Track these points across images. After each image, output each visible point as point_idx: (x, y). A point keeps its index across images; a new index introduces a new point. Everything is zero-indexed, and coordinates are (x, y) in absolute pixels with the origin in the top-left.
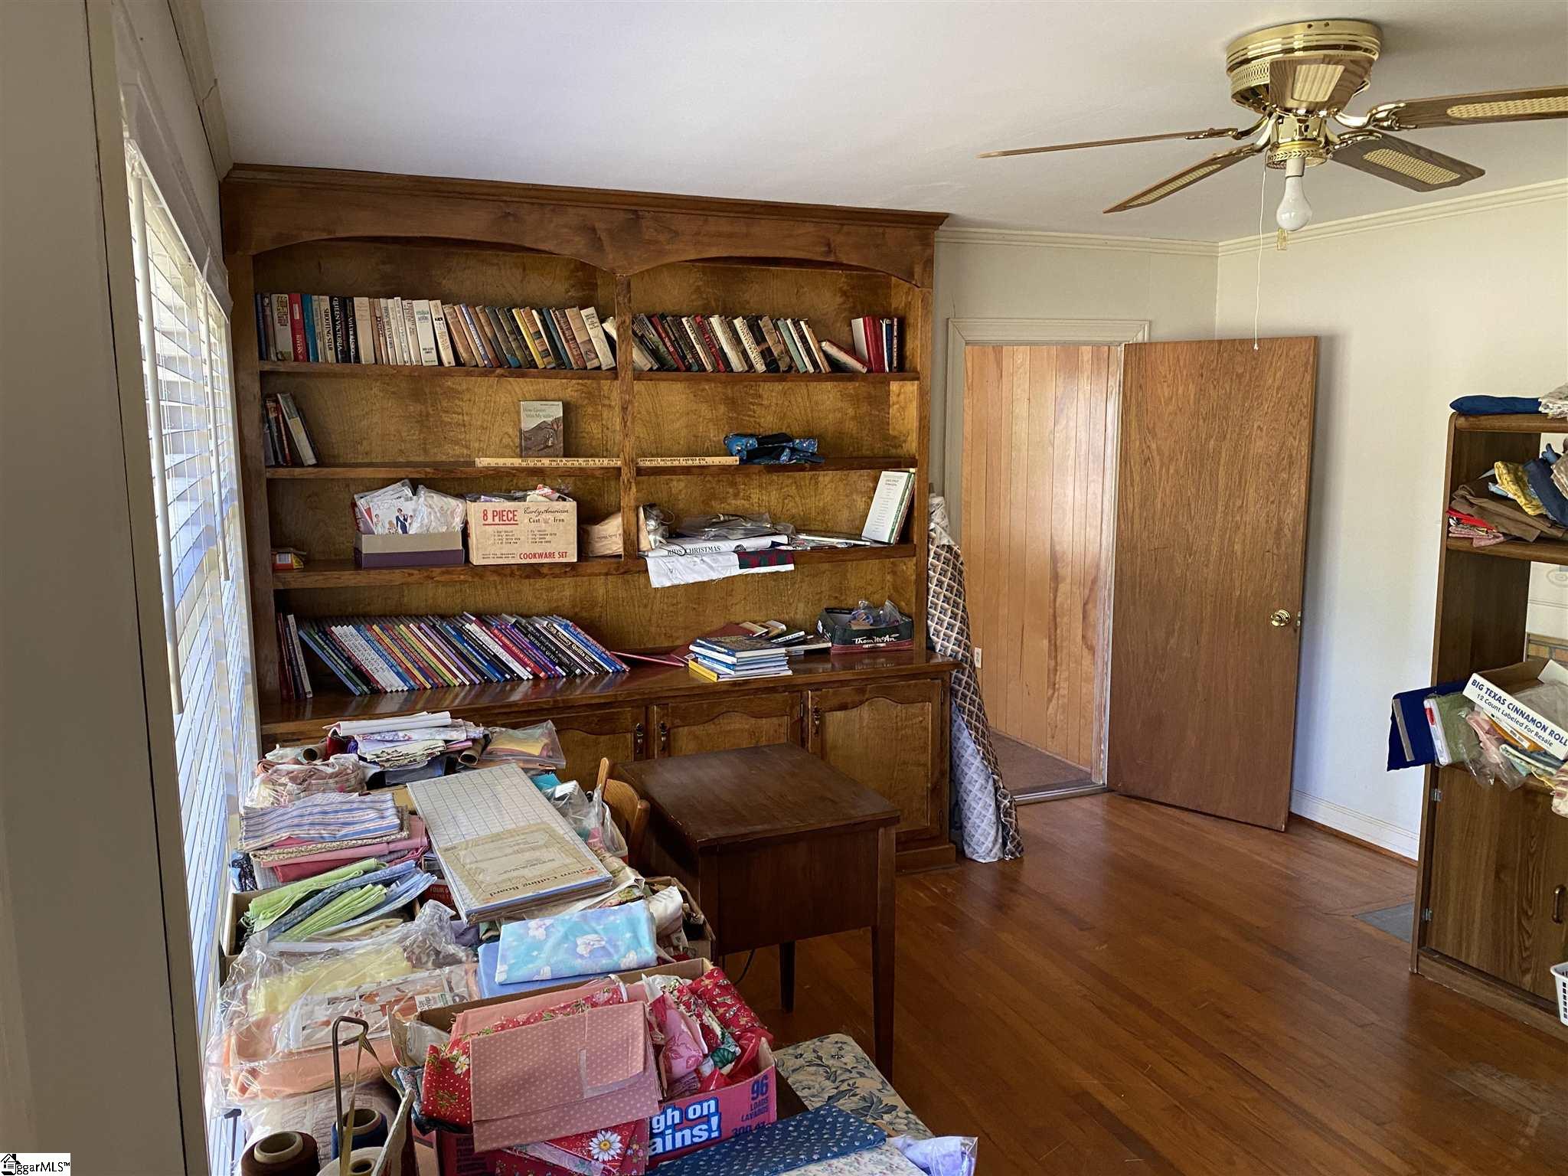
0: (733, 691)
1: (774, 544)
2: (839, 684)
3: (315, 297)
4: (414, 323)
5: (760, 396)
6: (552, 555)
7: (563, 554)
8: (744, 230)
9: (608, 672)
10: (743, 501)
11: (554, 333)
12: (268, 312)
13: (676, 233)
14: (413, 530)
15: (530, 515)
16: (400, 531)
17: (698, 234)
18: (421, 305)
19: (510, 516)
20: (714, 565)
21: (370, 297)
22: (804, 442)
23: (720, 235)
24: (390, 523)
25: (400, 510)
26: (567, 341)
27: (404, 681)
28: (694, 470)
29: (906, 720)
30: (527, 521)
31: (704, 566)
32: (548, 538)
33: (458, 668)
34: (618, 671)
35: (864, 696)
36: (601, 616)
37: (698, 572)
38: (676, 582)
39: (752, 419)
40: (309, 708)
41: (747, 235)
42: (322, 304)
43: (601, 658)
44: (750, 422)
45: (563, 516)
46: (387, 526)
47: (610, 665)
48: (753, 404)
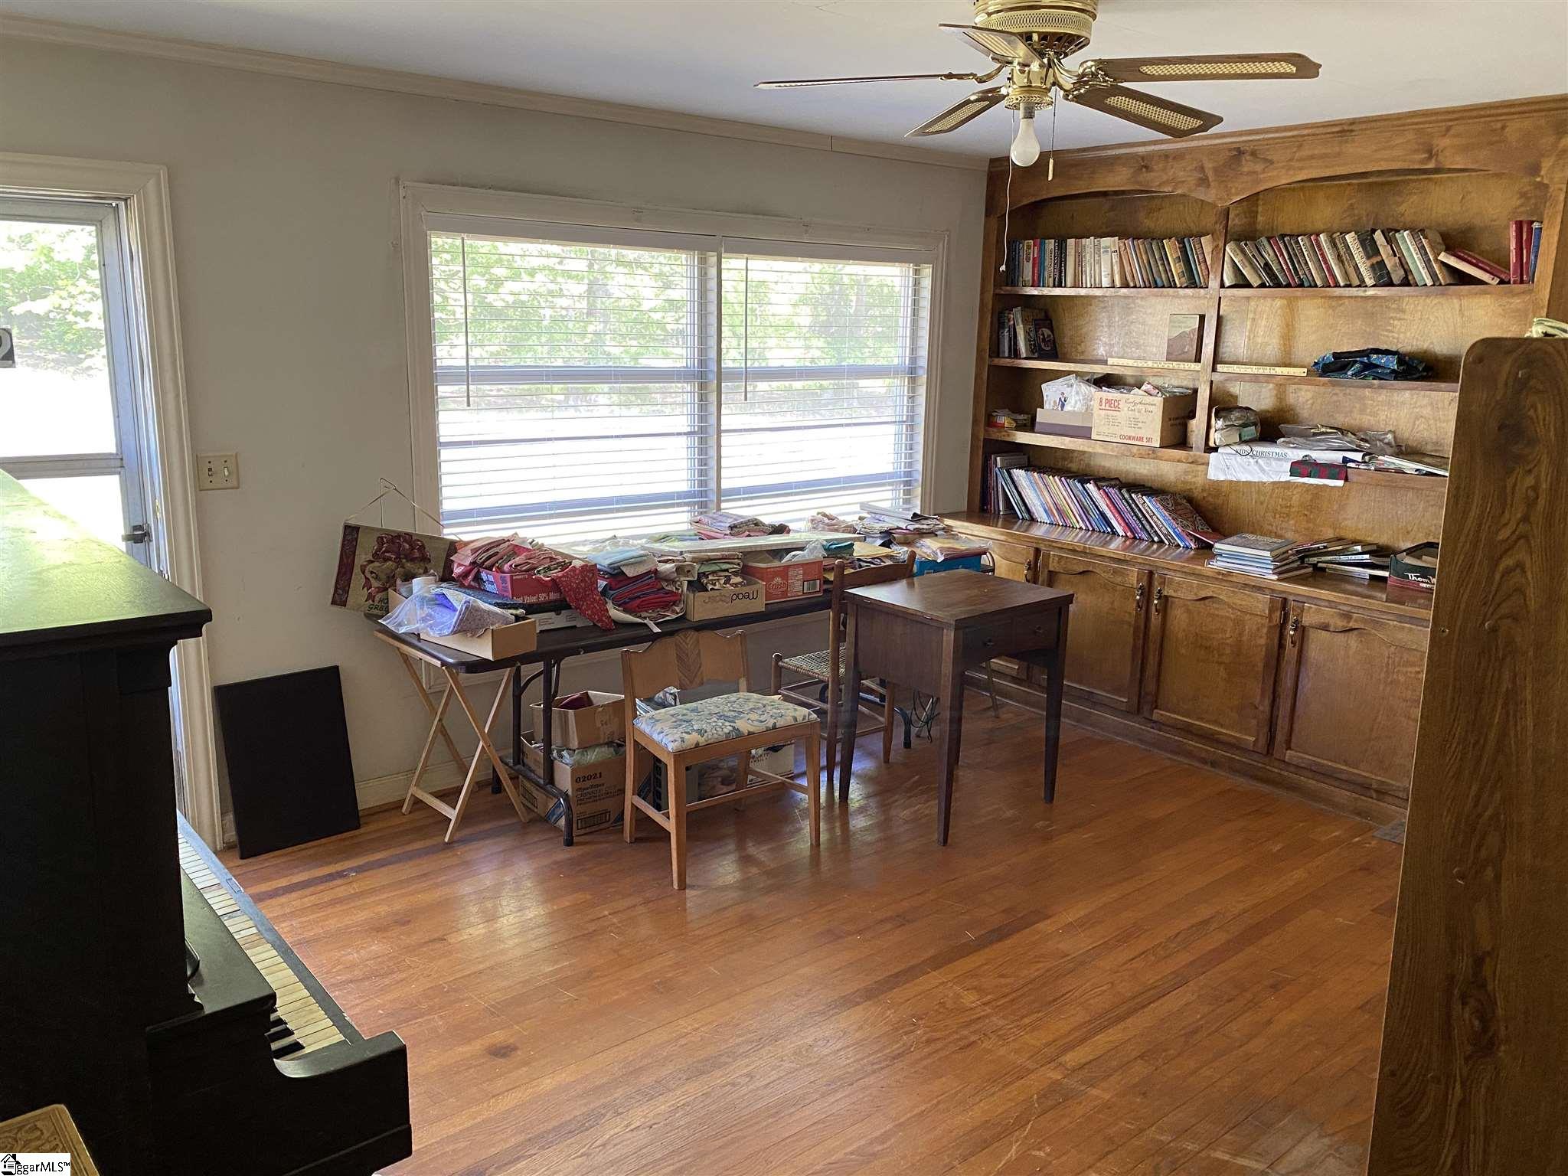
0: (1217, 579)
1: (1346, 460)
2: (1327, 604)
3: (1047, 241)
4: (1100, 256)
5: (1403, 311)
6: (1141, 439)
7: (1150, 440)
8: (1337, 149)
9: (1179, 546)
10: (1369, 417)
11: (1190, 257)
12: (1021, 254)
13: (1271, 162)
14: (1067, 408)
15: (1129, 405)
16: (1060, 409)
17: (1291, 160)
18: (1106, 241)
19: (1116, 404)
20: (1266, 468)
21: (1076, 238)
22: (1382, 359)
23: (1312, 157)
24: (1055, 402)
25: (1063, 394)
26: (1200, 264)
27: (1048, 516)
28: (1261, 378)
29: (1399, 665)
30: (1126, 409)
31: (1256, 468)
32: (1140, 425)
33: (1080, 516)
34: (1187, 547)
35: (1348, 622)
36: (1223, 504)
37: (1250, 472)
38: (1230, 478)
39: (1390, 334)
40: (1000, 521)
41: (1339, 154)
42: (1051, 244)
43: (1175, 532)
44: (1388, 336)
45: (1151, 408)
46: (1052, 404)
47: (1182, 541)
48: (1394, 319)
